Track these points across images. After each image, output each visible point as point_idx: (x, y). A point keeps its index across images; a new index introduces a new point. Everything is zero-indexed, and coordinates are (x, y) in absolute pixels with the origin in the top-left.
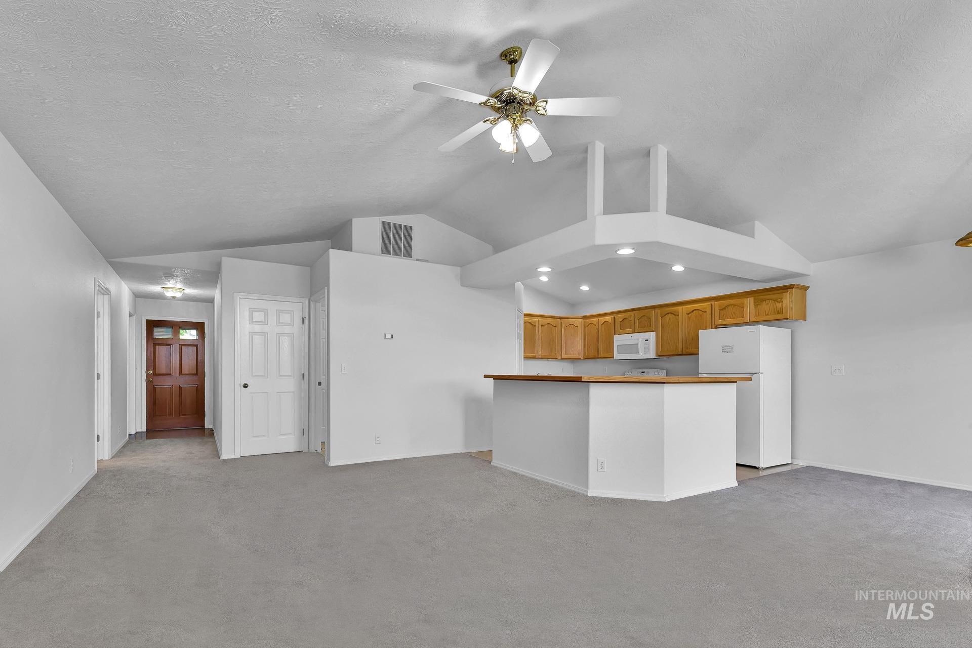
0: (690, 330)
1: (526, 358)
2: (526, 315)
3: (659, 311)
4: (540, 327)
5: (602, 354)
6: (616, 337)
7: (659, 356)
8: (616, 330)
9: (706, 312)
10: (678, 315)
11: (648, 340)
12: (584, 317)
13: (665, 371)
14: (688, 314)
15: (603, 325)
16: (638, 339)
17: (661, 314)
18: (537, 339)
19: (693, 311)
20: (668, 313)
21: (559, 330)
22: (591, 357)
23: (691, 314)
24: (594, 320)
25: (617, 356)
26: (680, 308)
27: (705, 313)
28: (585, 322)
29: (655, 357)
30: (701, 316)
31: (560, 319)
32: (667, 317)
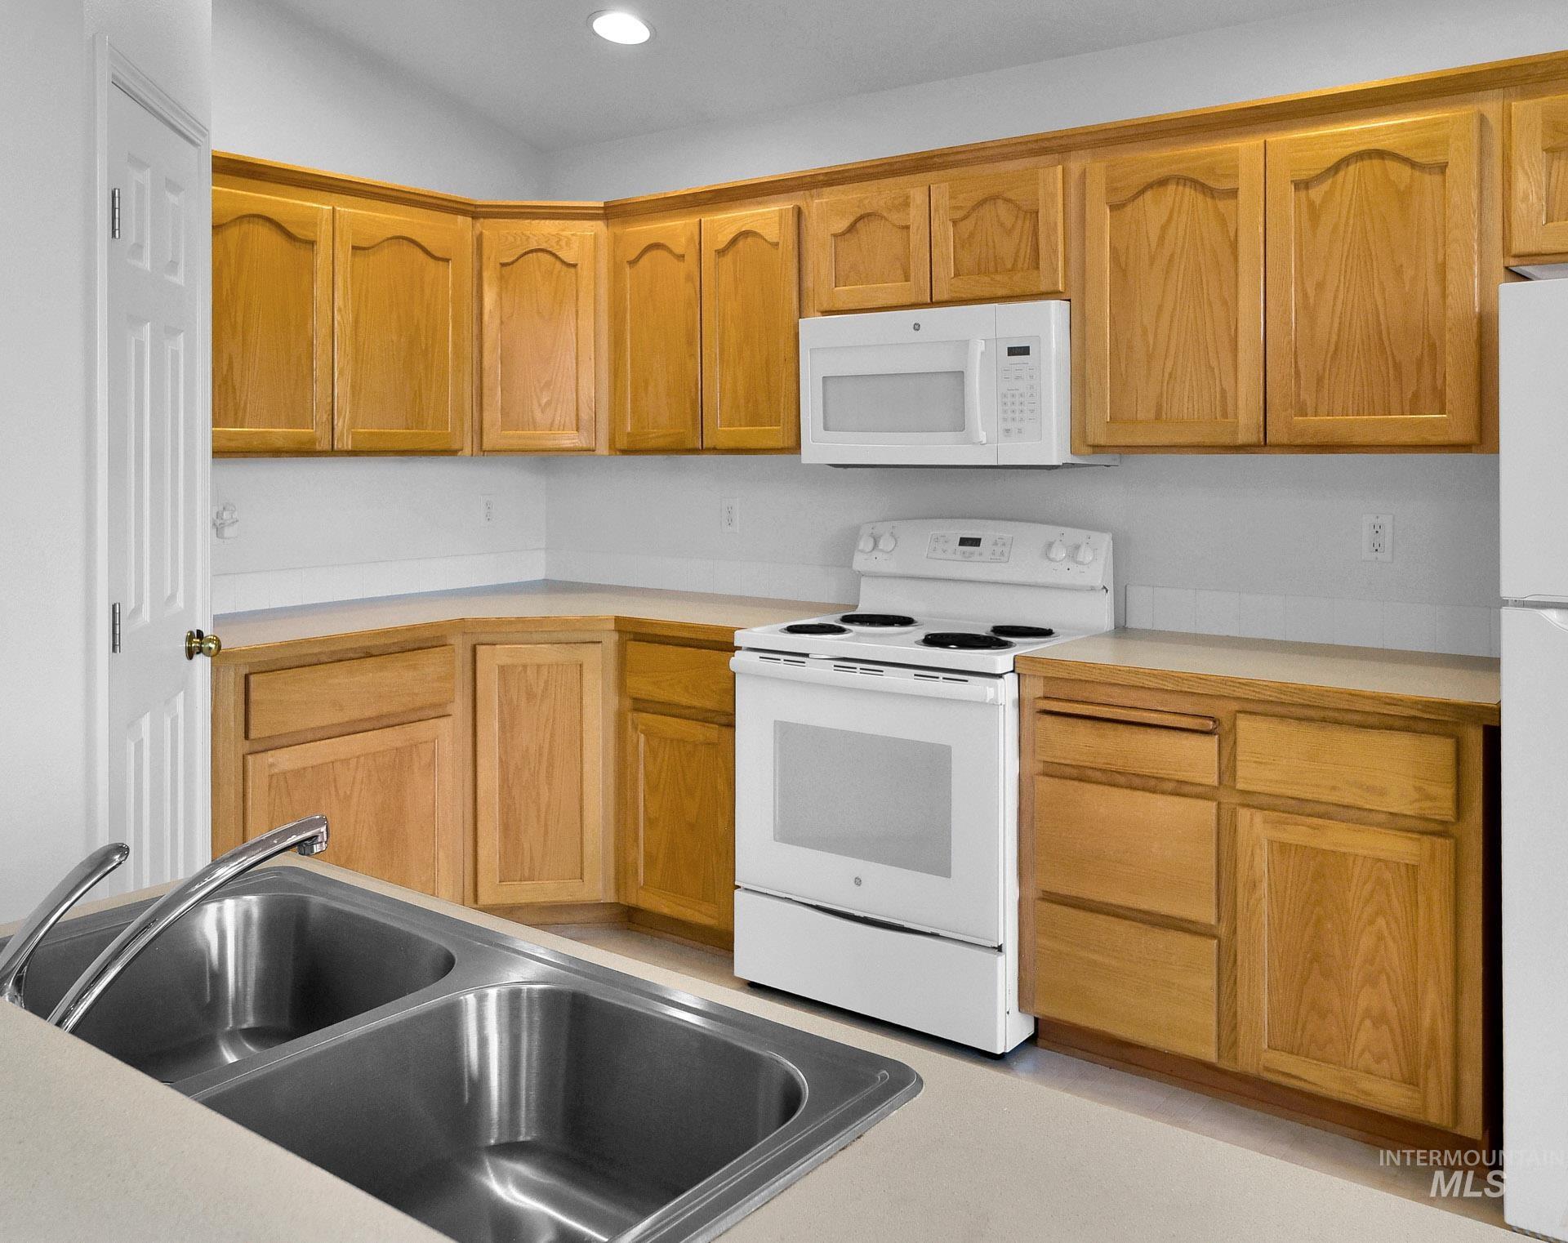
0: (1320, 286)
1: (222, 453)
2: (228, 168)
3: (1094, 168)
4: (343, 255)
5: (720, 431)
6: (812, 329)
7: (1097, 448)
8: (809, 283)
9: (1442, 168)
10: (1233, 193)
11: (1024, 351)
12: (613, 213)
13: (1105, 541)
14: (1302, 185)
15: (728, 258)
16: (965, 344)
17: (1111, 190)
18: (322, 332)
19: (1346, 161)
20: (1163, 182)
21: (468, 286)
22: (652, 444)
23: (1325, 186)
24: (676, 229)
25: (819, 446)
26: (1246, 147)
27: (1430, 181)
28: (616, 240)
29: (1069, 459)
30: (1403, 197)
31: (475, 216)
32: (1153, 210)
